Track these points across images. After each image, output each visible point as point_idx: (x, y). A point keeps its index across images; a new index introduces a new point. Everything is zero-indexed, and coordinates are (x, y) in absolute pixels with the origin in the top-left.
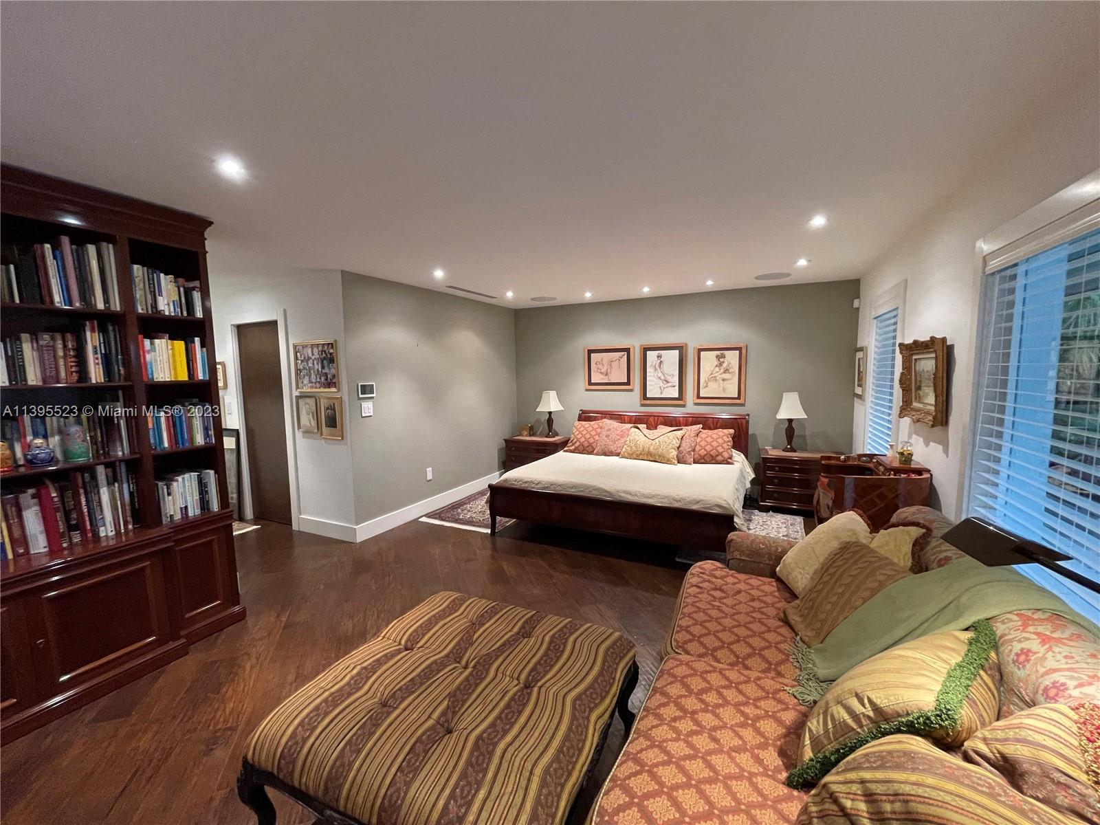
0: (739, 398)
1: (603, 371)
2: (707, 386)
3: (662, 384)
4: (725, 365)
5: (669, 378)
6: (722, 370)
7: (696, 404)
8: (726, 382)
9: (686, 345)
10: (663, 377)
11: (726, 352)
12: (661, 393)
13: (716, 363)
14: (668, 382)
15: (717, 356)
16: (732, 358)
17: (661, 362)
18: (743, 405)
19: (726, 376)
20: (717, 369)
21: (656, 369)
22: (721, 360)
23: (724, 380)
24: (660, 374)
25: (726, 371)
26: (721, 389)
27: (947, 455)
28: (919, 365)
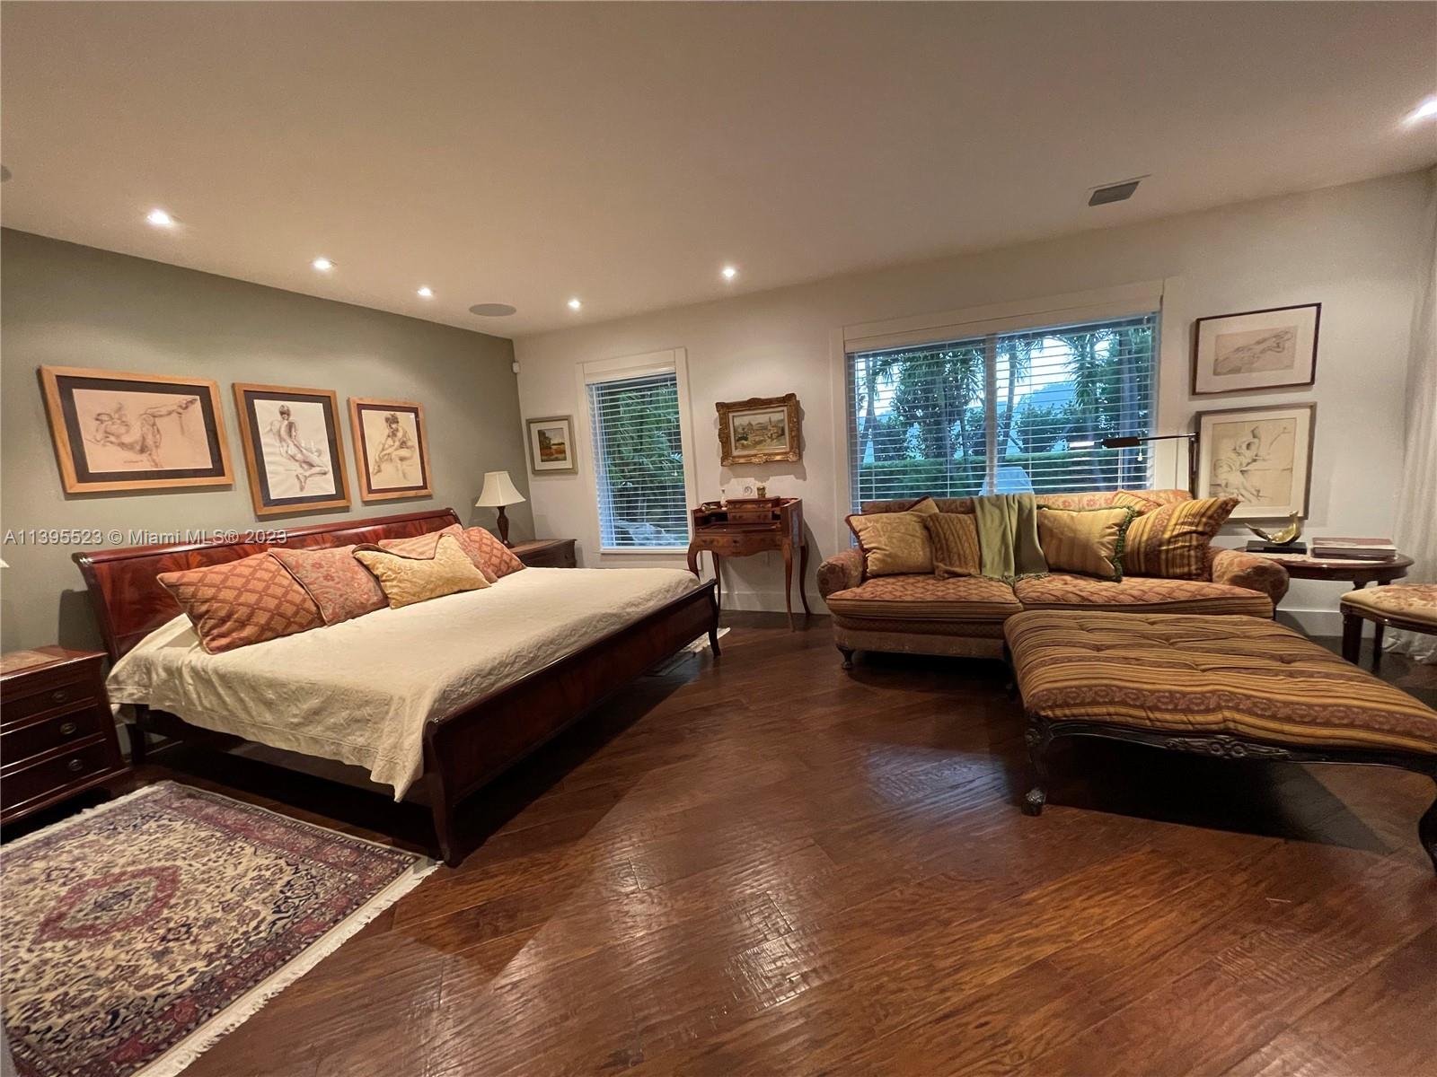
1: (127, 439)
2: (379, 471)
3: (300, 470)
4: (400, 434)
5: (314, 458)
6: (397, 444)
7: (366, 503)
8: (405, 463)
9: (334, 393)
10: (299, 456)
11: (398, 414)
12: (302, 489)
13: (387, 431)
14: (311, 465)
15: (387, 420)
16: (407, 420)
17: (291, 426)
19: (404, 452)
20: (390, 441)
21: (281, 439)
22: (394, 426)
23: (402, 459)
24: (293, 450)
25: (403, 444)
26: (401, 475)
27: (805, 479)
28: (740, 420)
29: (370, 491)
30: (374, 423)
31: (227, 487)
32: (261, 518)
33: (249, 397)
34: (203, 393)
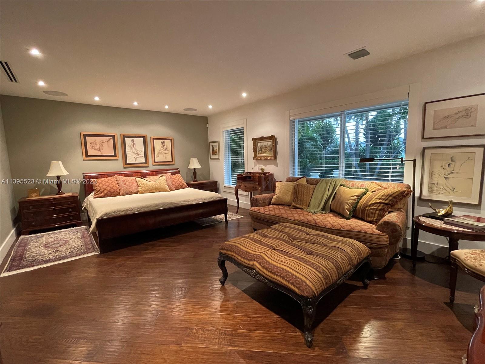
0: (172, 161)
1: (96, 148)
2: (158, 157)
3: (136, 156)
4: (165, 147)
5: (139, 153)
6: (164, 149)
7: (154, 165)
8: (166, 155)
9: (147, 136)
10: (136, 152)
11: (165, 141)
12: (136, 161)
13: (161, 145)
14: (138, 155)
15: (162, 142)
16: (168, 143)
17: (134, 144)
18: (174, 164)
19: (166, 152)
20: (162, 148)
21: (131, 148)
22: (164, 144)
23: (165, 153)
24: (134, 151)
25: (166, 149)
26: (165, 157)
27: (277, 167)
28: (260, 144)
29: (155, 162)
30: (158, 143)
31: (117, 160)
32: (125, 168)
33: (124, 137)
34: (113, 136)
